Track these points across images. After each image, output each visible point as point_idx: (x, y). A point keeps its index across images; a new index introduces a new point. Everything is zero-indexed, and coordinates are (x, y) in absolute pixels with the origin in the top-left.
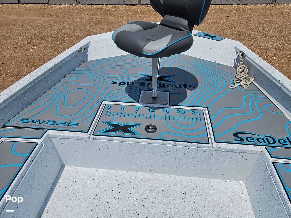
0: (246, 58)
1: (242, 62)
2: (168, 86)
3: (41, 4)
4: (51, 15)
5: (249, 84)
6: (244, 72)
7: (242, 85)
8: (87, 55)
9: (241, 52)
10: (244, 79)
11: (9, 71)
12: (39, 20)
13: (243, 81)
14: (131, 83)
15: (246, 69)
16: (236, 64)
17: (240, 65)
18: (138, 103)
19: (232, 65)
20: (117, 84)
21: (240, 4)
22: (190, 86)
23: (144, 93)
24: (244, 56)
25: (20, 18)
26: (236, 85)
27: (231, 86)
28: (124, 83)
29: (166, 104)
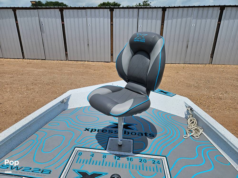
0: (194, 112)
1: (191, 115)
2: (131, 134)
3: (40, 59)
4: (46, 68)
5: (199, 135)
6: (194, 123)
7: (193, 135)
8: (68, 105)
9: (190, 107)
10: (195, 130)
11: (4, 110)
12: (36, 70)
13: (194, 132)
14: (101, 130)
15: (195, 121)
16: (187, 115)
17: (190, 117)
18: (106, 150)
19: (184, 116)
20: (89, 131)
21: (185, 64)
22: (150, 135)
23: (112, 140)
24: (192, 110)
25: (22, 69)
26: (189, 135)
27: (184, 136)
28: (95, 130)
29: (129, 151)
